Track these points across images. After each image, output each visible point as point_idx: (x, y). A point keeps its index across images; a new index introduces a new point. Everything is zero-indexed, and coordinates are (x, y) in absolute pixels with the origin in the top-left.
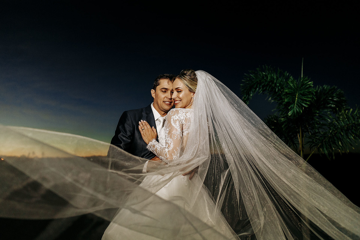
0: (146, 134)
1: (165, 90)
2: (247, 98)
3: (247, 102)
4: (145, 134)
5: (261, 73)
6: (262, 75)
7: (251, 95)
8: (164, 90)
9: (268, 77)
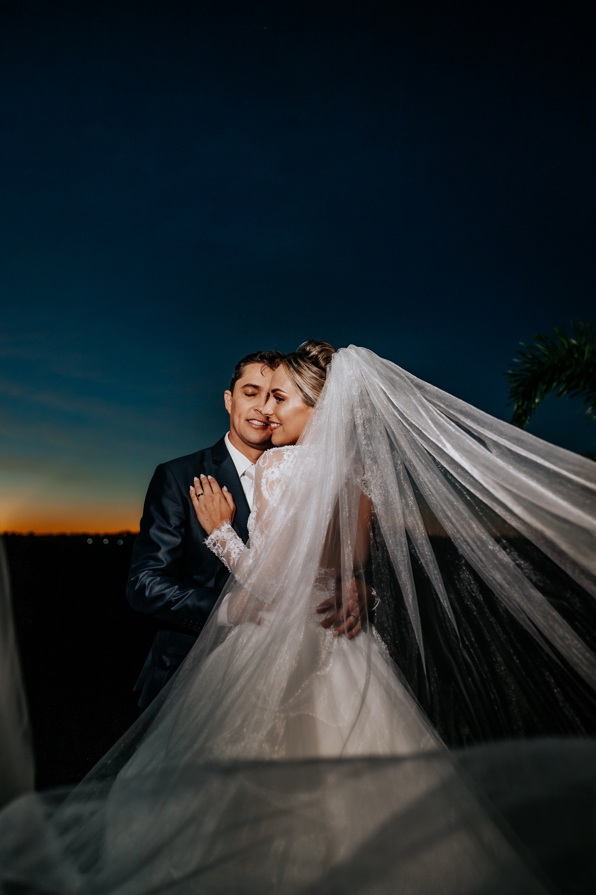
0: (206, 507)
1: (253, 391)
2: (524, 407)
3: (524, 418)
4: (203, 509)
5: (565, 342)
6: (567, 346)
7: (537, 401)
8: (250, 390)
9: (584, 352)
